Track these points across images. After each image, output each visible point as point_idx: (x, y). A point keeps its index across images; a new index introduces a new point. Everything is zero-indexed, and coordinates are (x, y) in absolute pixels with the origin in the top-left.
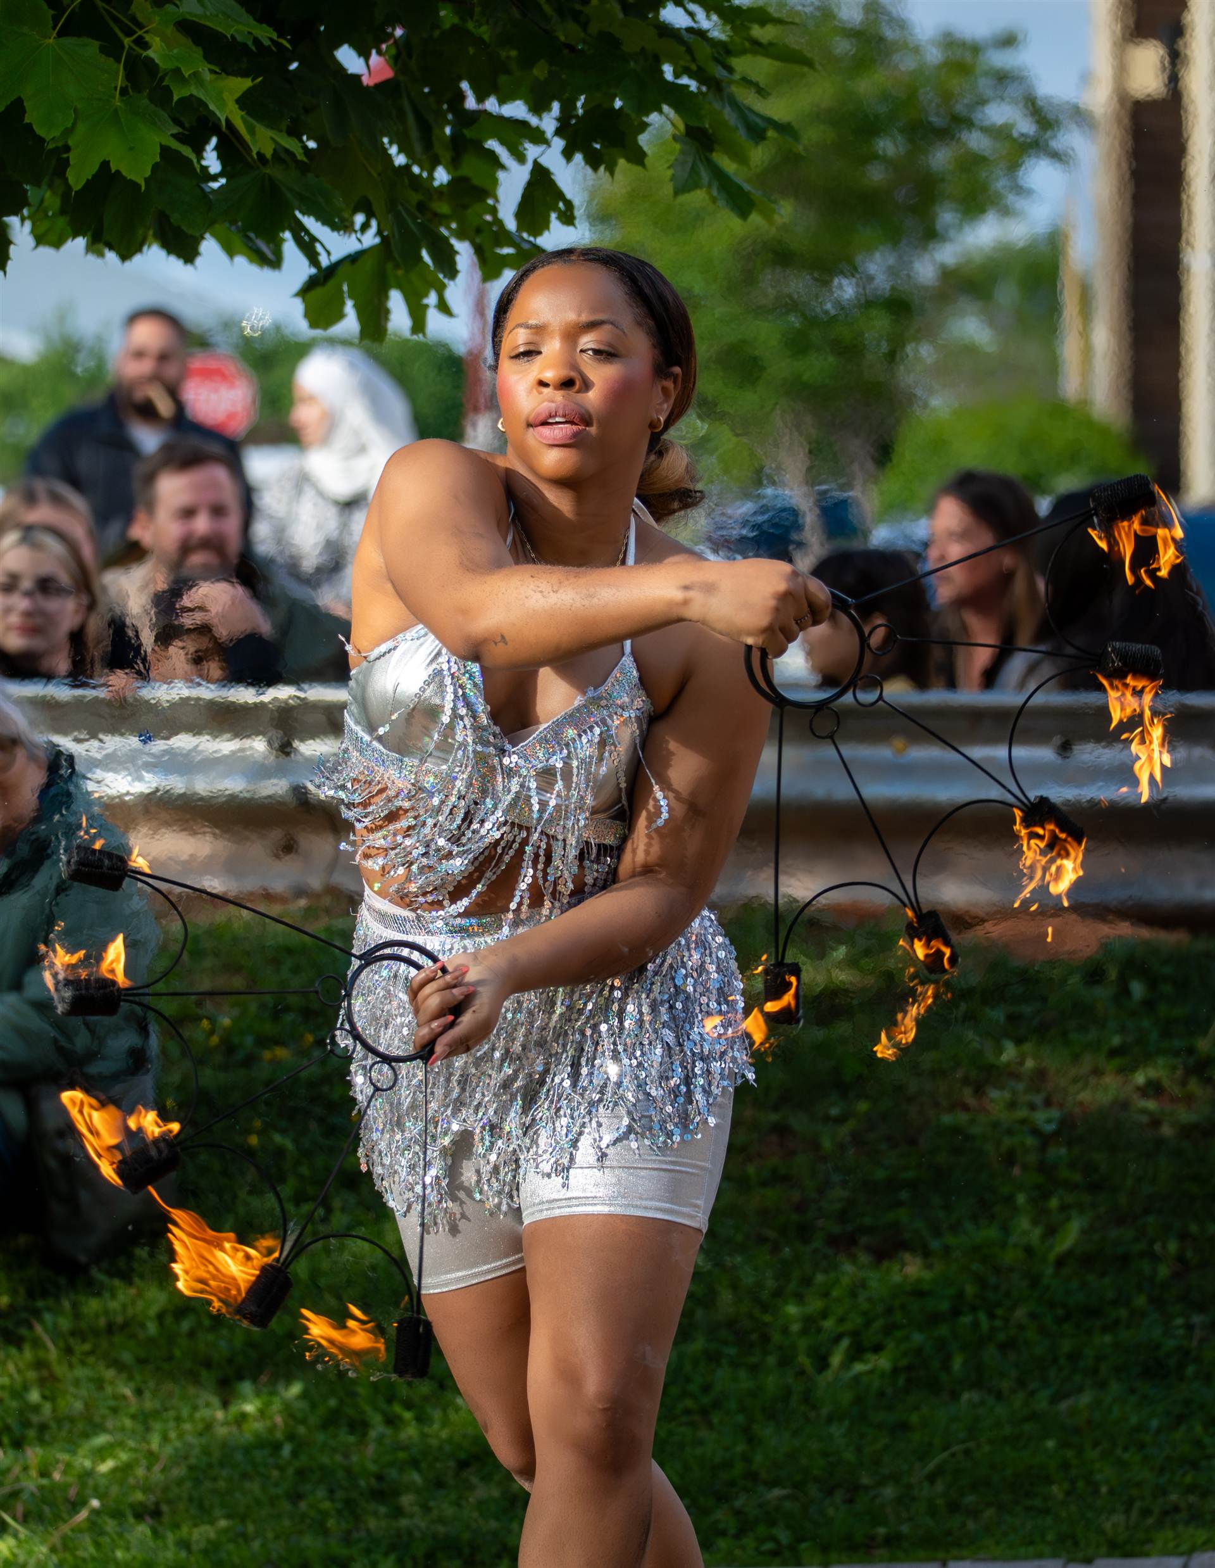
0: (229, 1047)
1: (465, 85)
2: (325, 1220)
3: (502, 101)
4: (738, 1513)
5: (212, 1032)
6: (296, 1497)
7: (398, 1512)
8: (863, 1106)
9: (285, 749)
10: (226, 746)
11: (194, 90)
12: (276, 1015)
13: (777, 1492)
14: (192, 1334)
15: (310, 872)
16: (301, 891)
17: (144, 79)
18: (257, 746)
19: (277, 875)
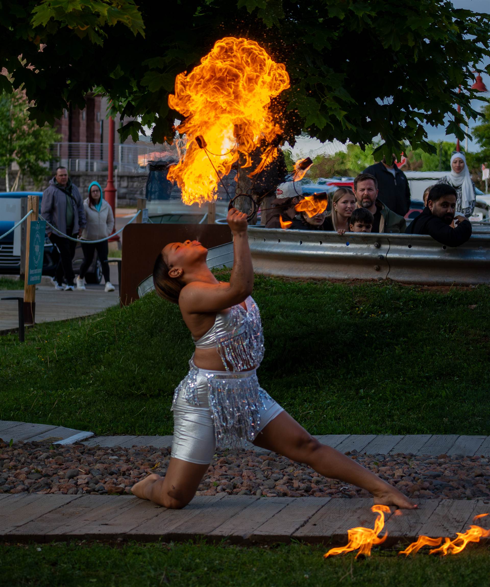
0: (362, 314)
1: (409, 106)
2: (381, 354)
3: (419, 109)
4: (469, 423)
5: (358, 310)
6: (371, 416)
7: (393, 420)
9: (378, 247)
10: (365, 246)
12: (373, 306)
13: (479, 418)
14: (351, 378)
15: (383, 275)
16: (381, 279)
17: (324, 109)
18: (372, 246)
19: (375, 275)
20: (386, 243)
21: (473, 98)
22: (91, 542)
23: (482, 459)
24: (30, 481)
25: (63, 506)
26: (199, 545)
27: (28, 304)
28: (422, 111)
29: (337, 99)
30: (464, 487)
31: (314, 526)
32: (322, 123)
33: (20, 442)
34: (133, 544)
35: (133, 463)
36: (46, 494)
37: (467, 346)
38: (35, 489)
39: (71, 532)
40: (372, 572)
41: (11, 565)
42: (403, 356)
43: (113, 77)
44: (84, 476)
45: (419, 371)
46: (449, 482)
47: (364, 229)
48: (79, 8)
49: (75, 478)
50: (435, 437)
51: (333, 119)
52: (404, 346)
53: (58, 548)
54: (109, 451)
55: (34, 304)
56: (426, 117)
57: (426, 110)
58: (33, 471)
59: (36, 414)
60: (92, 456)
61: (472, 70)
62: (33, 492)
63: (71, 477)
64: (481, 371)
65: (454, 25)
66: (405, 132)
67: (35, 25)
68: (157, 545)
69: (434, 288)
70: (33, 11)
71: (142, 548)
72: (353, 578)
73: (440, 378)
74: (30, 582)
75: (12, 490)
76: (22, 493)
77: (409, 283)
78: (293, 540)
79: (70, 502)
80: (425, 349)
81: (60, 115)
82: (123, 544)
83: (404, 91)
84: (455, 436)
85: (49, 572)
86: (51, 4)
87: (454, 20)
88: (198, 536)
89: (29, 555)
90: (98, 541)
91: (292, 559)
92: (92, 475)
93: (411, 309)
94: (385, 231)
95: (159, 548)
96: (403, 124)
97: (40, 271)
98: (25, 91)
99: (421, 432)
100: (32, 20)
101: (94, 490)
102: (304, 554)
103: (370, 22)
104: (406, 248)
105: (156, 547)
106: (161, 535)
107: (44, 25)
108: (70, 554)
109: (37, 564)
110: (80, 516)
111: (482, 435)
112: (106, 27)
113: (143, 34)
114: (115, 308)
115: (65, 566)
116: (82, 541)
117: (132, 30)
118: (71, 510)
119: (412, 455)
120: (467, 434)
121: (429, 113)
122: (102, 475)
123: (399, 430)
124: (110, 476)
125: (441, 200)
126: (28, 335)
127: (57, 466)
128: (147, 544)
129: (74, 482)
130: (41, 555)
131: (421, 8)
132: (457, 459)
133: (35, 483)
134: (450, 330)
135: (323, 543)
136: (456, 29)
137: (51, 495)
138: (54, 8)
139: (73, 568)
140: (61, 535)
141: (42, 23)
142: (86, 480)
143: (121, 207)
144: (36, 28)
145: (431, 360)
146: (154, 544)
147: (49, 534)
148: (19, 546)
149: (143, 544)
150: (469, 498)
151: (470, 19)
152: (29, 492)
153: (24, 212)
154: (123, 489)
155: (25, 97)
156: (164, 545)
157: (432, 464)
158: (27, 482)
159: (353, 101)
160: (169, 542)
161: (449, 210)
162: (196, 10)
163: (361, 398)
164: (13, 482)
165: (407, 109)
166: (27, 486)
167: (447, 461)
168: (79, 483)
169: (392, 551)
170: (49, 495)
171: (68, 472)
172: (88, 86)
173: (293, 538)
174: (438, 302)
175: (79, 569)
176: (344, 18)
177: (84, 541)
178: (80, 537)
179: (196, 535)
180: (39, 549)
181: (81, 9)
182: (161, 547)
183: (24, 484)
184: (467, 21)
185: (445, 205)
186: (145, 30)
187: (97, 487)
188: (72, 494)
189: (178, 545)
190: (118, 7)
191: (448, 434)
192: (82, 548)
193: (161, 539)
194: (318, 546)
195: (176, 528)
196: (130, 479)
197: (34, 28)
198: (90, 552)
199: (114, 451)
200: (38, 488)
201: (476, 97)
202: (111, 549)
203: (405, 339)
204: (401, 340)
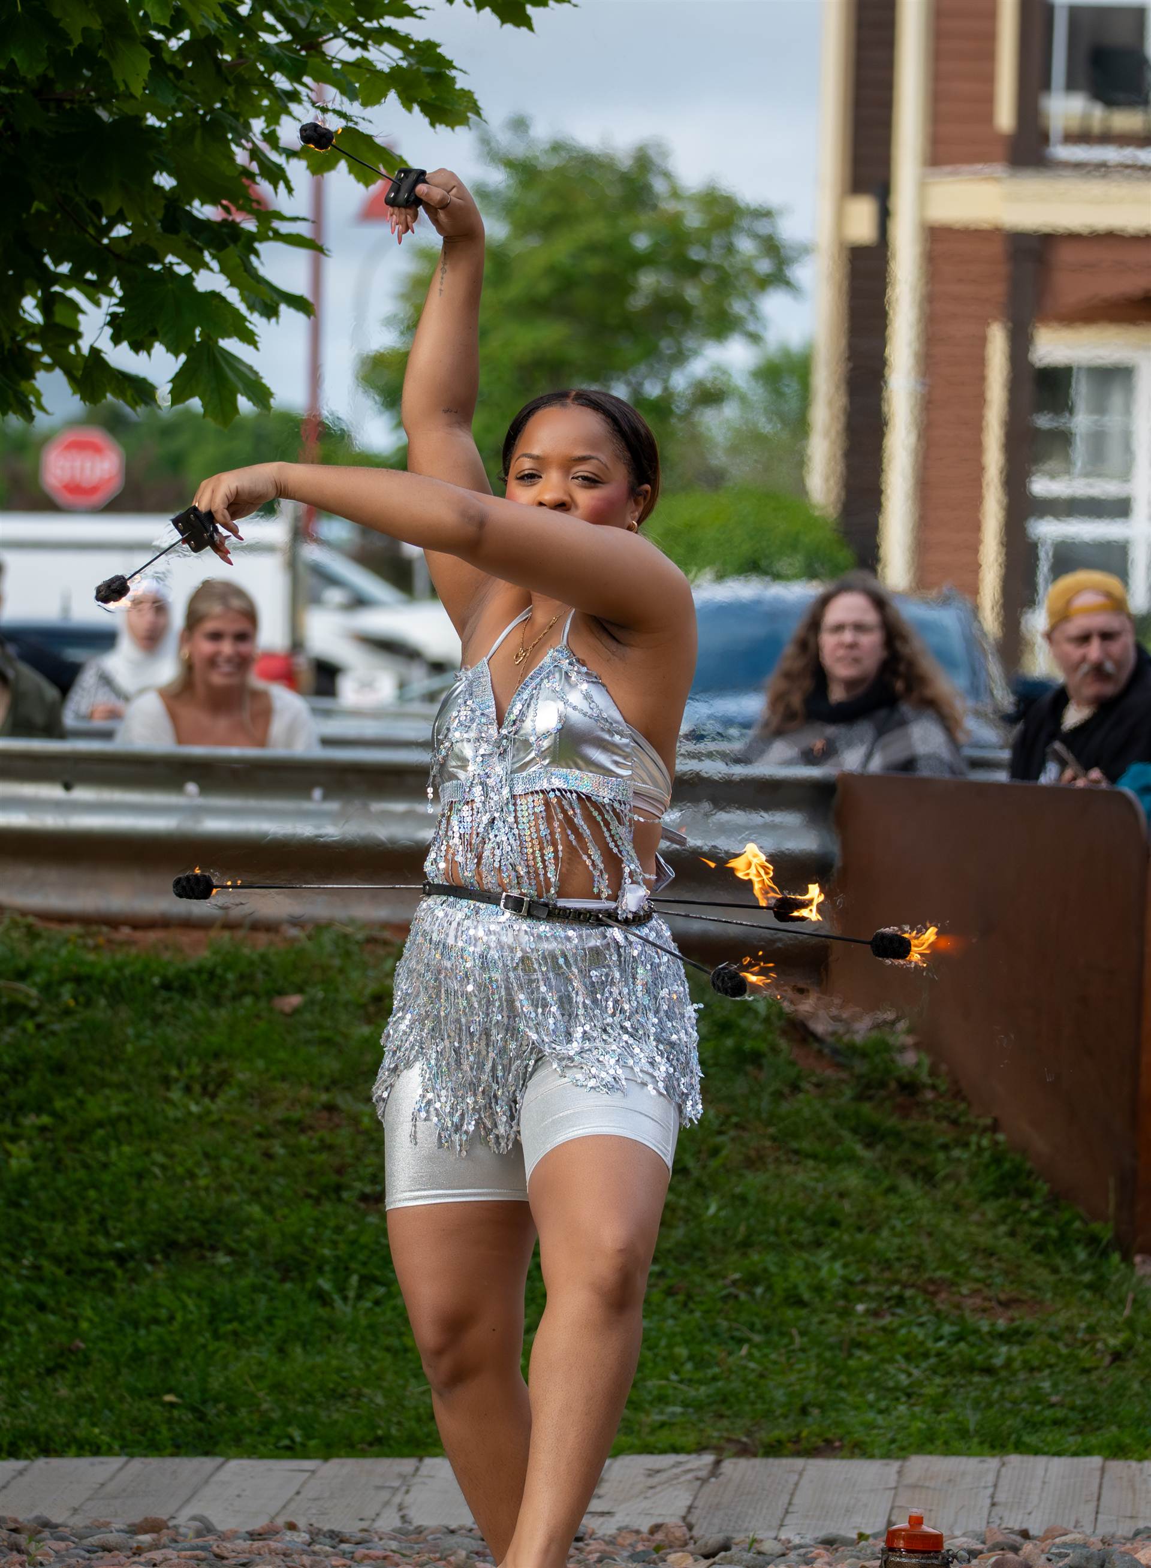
21: (268, 239)
23: (289, 1533)
37: (263, 1143)
42: (34, 1182)
45: (91, 1233)
50: (137, 1465)
52: (38, 1143)
64: (310, 1230)
69: (152, 936)
73: (167, 1257)
77: (65, 919)
80: (113, 1154)
84: (208, 1463)
93: (67, 1012)
99: (96, 1450)
104: (53, 792)
111: (306, 1456)
119: (46, 1524)
120: (252, 1453)
123: (12, 1444)
134: (204, 1088)
145: (135, 1195)
157: (110, 1551)
167: (165, 1540)
174: (166, 985)
191: (186, 1455)
201: (278, 236)
203: (45, 1119)
204: (30, 1120)
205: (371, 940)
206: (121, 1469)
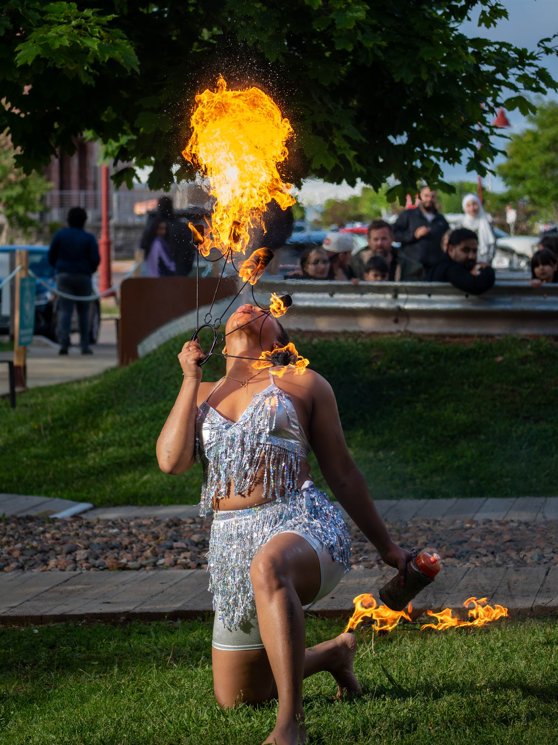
0: (379, 370)
1: (425, 144)
3: (435, 148)
4: (498, 484)
5: (376, 367)
6: (391, 480)
7: (416, 484)
8: (533, 385)
9: (395, 297)
10: (381, 296)
11: (344, 152)
12: (391, 361)
13: (508, 479)
15: (401, 327)
16: (399, 331)
17: (332, 148)
18: (389, 296)
19: (393, 328)
20: (402, 293)
21: (494, 135)
22: (92, 622)
23: (512, 523)
24: (24, 558)
25: (61, 584)
26: (208, 623)
27: (18, 367)
28: (438, 150)
29: (347, 138)
30: (493, 553)
31: (332, 599)
32: (331, 163)
33: (13, 516)
34: (137, 623)
35: (136, 536)
36: (43, 571)
37: (493, 402)
38: (30, 566)
39: (70, 611)
40: (395, 647)
41: (6, 649)
42: (424, 415)
43: (106, 120)
44: (83, 552)
45: (443, 430)
46: (477, 548)
47: (379, 278)
48: (67, 43)
49: (74, 554)
50: (460, 500)
51: (343, 159)
52: (425, 403)
53: (56, 629)
54: (110, 523)
55: (25, 367)
56: (443, 155)
57: (443, 149)
58: (28, 547)
59: (30, 485)
60: (91, 530)
61: (492, 104)
62: (28, 569)
63: (69, 552)
65: (470, 55)
66: (420, 173)
67: (19, 63)
68: (163, 623)
69: (457, 340)
70: (17, 49)
71: (148, 627)
72: (374, 655)
73: (465, 437)
74: (27, 666)
75: (6, 569)
76: (16, 571)
77: (429, 335)
78: (310, 615)
79: (68, 580)
81: (48, 162)
82: (127, 623)
83: (418, 129)
84: (483, 499)
85: (47, 655)
86: (37, 40)
87: (470, 50)
88: (207, 613)
89: (24, 637)
90: (99, 621)
91: (309, 635)
92: (92, 549)
93: (432, 364)
94: (402, 279)
95: (165, 627)
96: (418, 164)
97: (31, 331)
98: (10, 136)
99: (446, 496)
100: (16, 58)
101: (94, 566)
102: (322, 629)
103: (380, 54)
104: (424, 297)
105: (162, 625)
106: (167, 613)
107: (30, 63)
108: (69, 636)
109: (34, 647)
110: (79, 594)
112: (96, 65)
113: (138, 70)
114: (114, 369)
115: (65, 648)
116: (82, 621)
117: (125, 66)
118: (70, 588)
119: (437, 521)
120: (495, 496)
121: (446, 151)
122: (103, 549)
123: (422, 494)
124: (111, 551)
125: (462, 245)
126: (19, 401)
127: (53, 541)
128: (151, 623)
129: (72, 558)
130: (38, 638)
131: (434, 38)
132: (484, 524)
133: (30, 560)
134: (475, 385)
135: (342, 617)
136: (472, 60)
137: (48, 572)
138: (40, 46)
139: (73, 650)
140: (59, 615)
141: (27, 61)
142: (86, 556)
143: (118, 259)
144: (21, 67)
146: (161, 623)
147: (46, 614)
148: (14, 628)
149: (148, 623)
150: (498, 566)
151: (488, 50)
152: (24, 570)
153: (12, 267)
154: (126, 564)
155: (10, 144)
156: (170, 623)
158: (21, 559)
159: (364, 140)
160: (176, 620)
161: (471, 256)
162: (192, 46)
163: (380, 461)
164: (7, 560)
165: (422, 147)
166: (22, 563)
167: (475, 526)
168: (77, 559)
169: (416, 624)
170: (45, 573)
171: (66, 548)
172: (78, 130)
173: (309, 613)
174: (462, 355)
175: (80, 652)
176: (353, 50)
177: (84, 621)
178: (80, 617)
179: (205, 611)
180: (36, 631)
181: (69, 45)
182: (168, 626)
183: (18, 561)
184: (485, 51)
185: (466, 250)
186: (139, 66)
187: (97, 562)
188: (70, 570)
189: (185, 623)
190: (108, 43)
191: (475, 497)
192: (82, 629)
193: (168, 617)
194: (337, 621)
195: (183, 605)
196: (132, 553)
197: (19, 67)
198: (90, 633)
199: (115, 524)
200: (33, 565)
202: (113, 629)
203: (426, 396)
204: (423, 396)
205: (522, 340)
206: (456, 502)
